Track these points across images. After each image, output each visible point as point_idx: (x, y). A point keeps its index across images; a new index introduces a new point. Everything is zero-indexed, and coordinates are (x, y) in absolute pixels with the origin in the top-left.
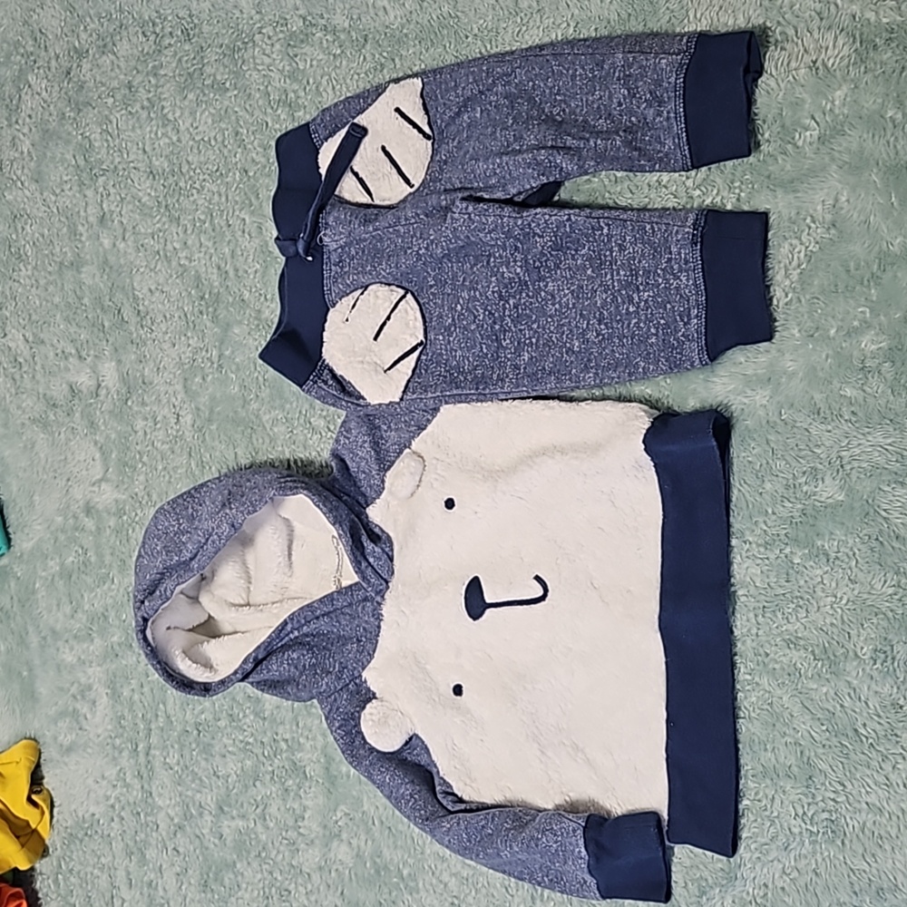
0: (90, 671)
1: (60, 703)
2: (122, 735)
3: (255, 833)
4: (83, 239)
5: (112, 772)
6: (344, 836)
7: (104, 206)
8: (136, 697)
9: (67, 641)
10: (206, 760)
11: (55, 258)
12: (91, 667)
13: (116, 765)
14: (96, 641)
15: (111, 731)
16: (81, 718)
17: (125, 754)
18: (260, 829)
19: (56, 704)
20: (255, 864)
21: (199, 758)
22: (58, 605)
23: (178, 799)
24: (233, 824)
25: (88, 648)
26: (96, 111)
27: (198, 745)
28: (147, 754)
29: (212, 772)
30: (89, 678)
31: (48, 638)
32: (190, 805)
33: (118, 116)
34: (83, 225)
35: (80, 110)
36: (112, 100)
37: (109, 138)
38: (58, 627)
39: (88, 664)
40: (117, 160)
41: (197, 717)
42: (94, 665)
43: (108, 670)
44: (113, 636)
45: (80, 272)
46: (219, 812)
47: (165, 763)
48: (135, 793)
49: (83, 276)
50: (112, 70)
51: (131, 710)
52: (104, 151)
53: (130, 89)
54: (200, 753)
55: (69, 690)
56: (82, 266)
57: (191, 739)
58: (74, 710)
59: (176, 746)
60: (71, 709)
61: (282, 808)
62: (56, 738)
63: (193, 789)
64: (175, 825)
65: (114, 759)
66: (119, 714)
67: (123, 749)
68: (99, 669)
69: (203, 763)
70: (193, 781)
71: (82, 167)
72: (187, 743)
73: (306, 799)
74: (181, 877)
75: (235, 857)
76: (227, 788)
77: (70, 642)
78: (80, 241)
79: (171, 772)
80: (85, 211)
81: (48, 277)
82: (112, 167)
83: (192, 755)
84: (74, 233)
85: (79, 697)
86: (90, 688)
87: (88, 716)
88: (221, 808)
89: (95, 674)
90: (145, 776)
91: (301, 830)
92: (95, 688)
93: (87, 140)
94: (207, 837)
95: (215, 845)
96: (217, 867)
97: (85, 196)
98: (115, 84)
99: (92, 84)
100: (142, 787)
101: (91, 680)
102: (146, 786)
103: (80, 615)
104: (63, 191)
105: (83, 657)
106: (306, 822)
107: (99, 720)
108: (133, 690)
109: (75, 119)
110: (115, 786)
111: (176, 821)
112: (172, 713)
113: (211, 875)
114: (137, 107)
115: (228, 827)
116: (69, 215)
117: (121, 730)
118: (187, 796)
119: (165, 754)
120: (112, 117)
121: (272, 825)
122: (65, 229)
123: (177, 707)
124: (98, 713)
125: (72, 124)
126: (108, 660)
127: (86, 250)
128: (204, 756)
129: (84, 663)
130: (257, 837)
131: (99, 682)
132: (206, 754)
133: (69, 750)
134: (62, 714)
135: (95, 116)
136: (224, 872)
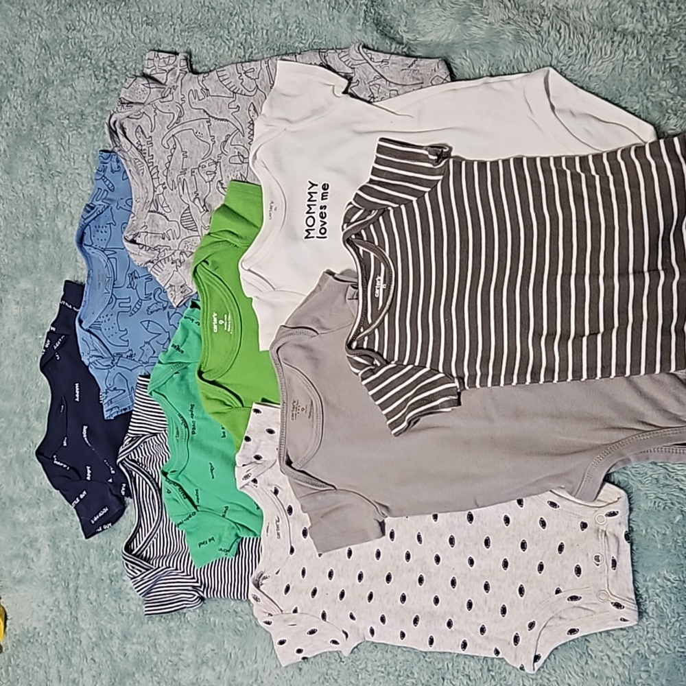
0: (37, 529)
1: (14, 548)
2: (58, 575)
3: (149, 655)
4: (43, 219)
5: (49, 601)
6: (210, 664)
7: (59, 197)
8: (70, 550)
9: (21, 506)
10: (115, 601)
11: (20, 230)
12: (38, 526)
13: (53, 596)
14: (42, 508)
15: (51, 572)
16: (30, 561)
17: (60, 589)
18: (152, 652)
19: (12, 549)
20: (148, 676)
21: (110, 599)
22: (15, 482)
23: (95, 625)
24: (134, 647)
25: (36, 512)
26: (55, 128)
27: (110, 590)
28: (76, 591)
29: (118, 610)
30: (36, 533)
31: (7, 504)
32: (104, 630)
33: (70, 134)
34: (43, 209)
35: (43, 125)
36: (68, 121)
37: (62, 149)
38: (15, 497)
39: (36, 523)
40: (67, 166)
41: (111, 570)
42: (40, 524)
43: (50, 529)
44: (54, 506)
45: (38, 243)
46: (124, 639)
47: (88, 599)
48: (66, 617)
49: (40, 246)
50: (70, 100)
51: (66, 559)
52: (58, 158)
53: (82, 116)
54: (111, 596)
55: (21, 540)
56: (40, 240)
57: (105, 585)
58: (25, 554)
59: (95, 589)
60: (22, 553)
61: (168, 642)
62: (10, 573)
63: (105, 621)
64: (93, 643)
65: (52, 591)
66: (57, 560)
67: (58, 586)
68: (44, 528)
69: (113, 603)
70: (105, 615)
71: (43, 167)
72: (102, 588)
73: (185, 637)
74: (96, 678)
75: (134, 669)
76: (128, 623)
77: (23, 507)
78: (40, 221)
79: (91, 605)
80: (45, 200)
81: (14, 243)
82: (64, 171)
83: (105, 596)
84: (35, 215)
85: (28, 546)
86: (36, 540)
87: (35, 560)
88: (125, 637)
89: (41, 531)
90: (73, 605)
91: (181, 657)
92: (40, 541)
93: (47, 149)
94: (116, 653)
95: (121, 660)
96: (121, 675)
97: (45, 189)
98: (71, 110)
99: (54, 108)
100: (71, 613)
101: (38, 535)
102: (74, 613)
103: (31, 490)
104: (28, 183)
105: (32, 518)
106: (185, 652)
107: (43, 562)
108: (67, 545)
109: (39, 131)
110: (51, 610)
111: (94, 640)
112: (93, 565)
113: (117, 680)
114: (85, 130)
115: (130, 649)
116: (32, 201)
117: (57, 572)
118: (102, 625)
119: (88, 593)
120: (66, 134)
121: (161, 651)
122: (28, 210)
123: (96, 562)
124: (42, 558)
125: (37, 135)
126: (50, 523)
127: (45, 227)
128: (114, 598)
129: (33, 523)
130: (150, 658)
131: (44, 536)
132: (116, 597)
133: (20, 582)
134: (16, 556)
135: (54, 131)
136: (126, 679)
